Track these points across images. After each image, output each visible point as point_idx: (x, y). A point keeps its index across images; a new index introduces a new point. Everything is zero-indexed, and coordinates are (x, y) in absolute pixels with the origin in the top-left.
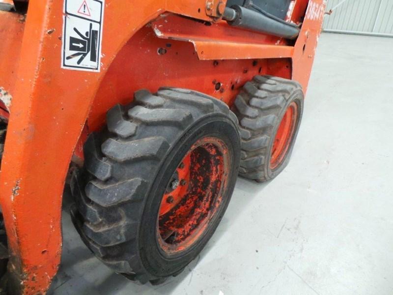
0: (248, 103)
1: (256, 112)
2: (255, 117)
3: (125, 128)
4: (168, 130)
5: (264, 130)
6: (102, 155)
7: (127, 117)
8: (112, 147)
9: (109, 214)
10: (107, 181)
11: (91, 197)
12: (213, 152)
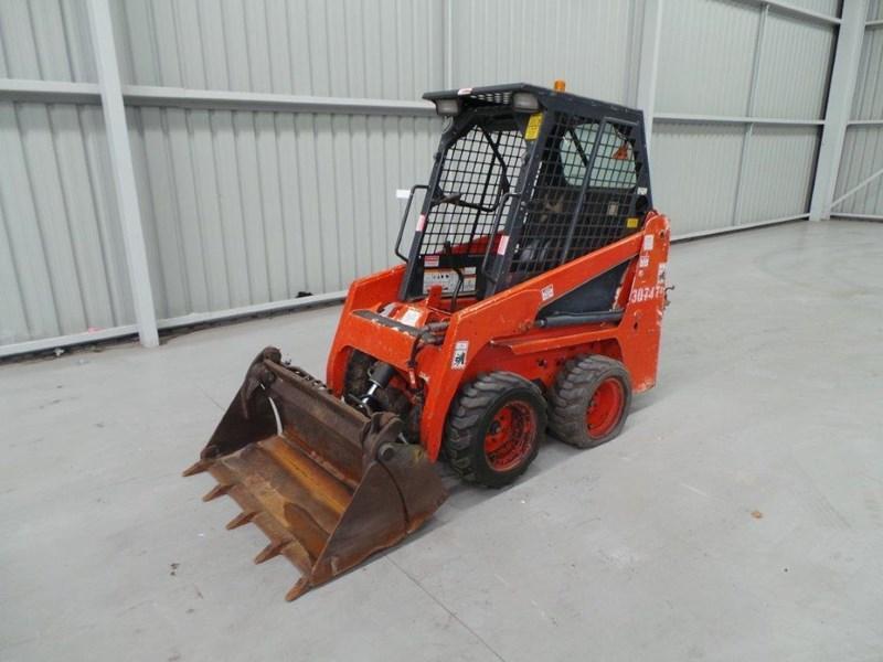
0: (566, 378)
1: (571, 385)
2: (570, 390)
3: (473, 392)
4: (493, 395)
5: (576, 400)
6: (460, 405)
7: (473, 387)
8: (465, 401)
9: (462, 432)
10: (462, 417)
11: (455, 424)
12: (524, 411)
